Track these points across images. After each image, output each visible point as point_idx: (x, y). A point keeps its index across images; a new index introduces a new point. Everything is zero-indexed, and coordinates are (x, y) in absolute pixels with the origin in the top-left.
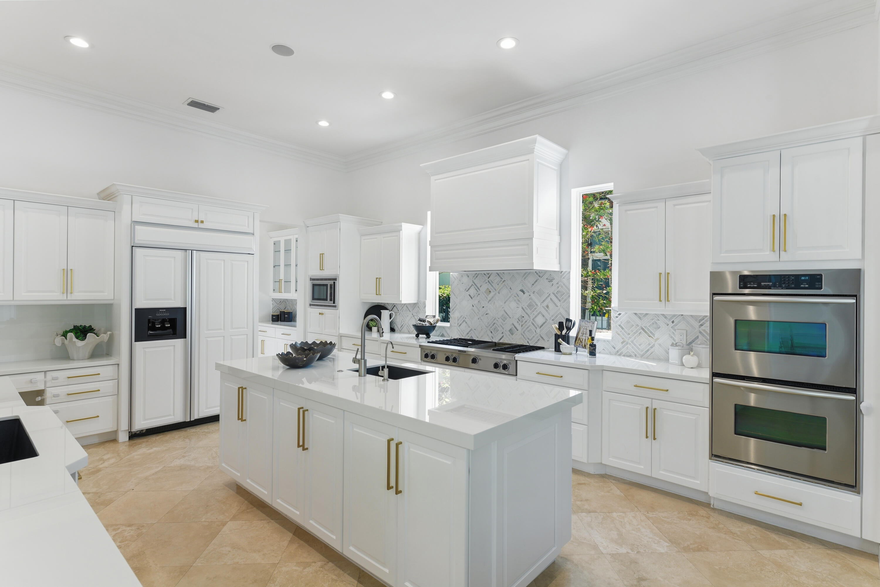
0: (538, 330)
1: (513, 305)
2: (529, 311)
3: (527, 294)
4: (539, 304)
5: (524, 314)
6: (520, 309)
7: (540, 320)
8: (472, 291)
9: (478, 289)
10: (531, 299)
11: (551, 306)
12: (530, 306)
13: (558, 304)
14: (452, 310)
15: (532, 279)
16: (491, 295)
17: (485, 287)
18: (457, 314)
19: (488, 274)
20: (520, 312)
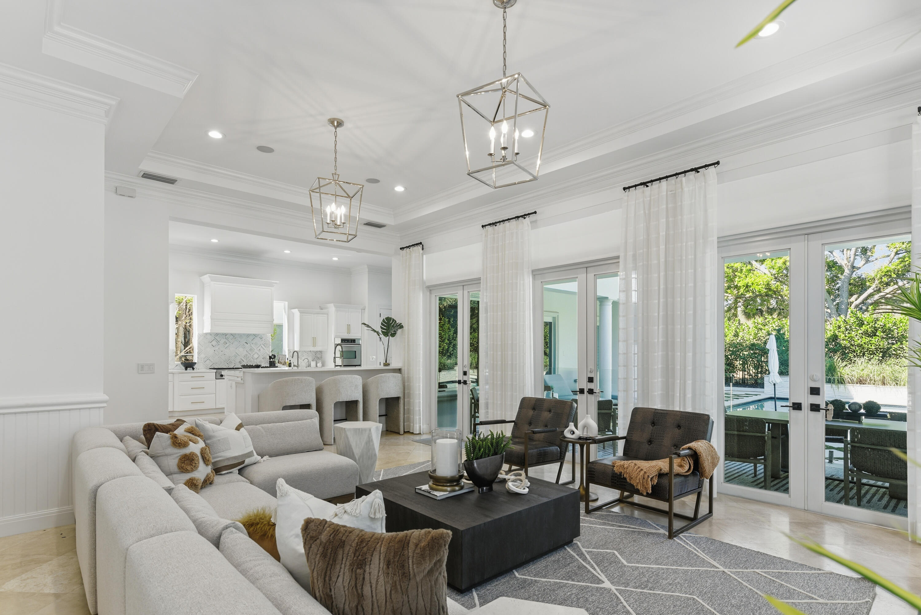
0: (255, 360)
1: (241, 349)
2: (250, 352)
3: (249, 344)
4: (255, 349)
5: (247, 354)
6: (245, 351)
7: (256, 356)
8: (214, 343)
9: (218, 342)
10: (251, 346)
11: (262, 349)
12: (251, 350)
13: (265, 348)
14: (199, 353)
15: (252, 338)
16: (227, 345)
17: (223, 341)
18: (203, 356)
19: (226, 335)
20: (245, 353)
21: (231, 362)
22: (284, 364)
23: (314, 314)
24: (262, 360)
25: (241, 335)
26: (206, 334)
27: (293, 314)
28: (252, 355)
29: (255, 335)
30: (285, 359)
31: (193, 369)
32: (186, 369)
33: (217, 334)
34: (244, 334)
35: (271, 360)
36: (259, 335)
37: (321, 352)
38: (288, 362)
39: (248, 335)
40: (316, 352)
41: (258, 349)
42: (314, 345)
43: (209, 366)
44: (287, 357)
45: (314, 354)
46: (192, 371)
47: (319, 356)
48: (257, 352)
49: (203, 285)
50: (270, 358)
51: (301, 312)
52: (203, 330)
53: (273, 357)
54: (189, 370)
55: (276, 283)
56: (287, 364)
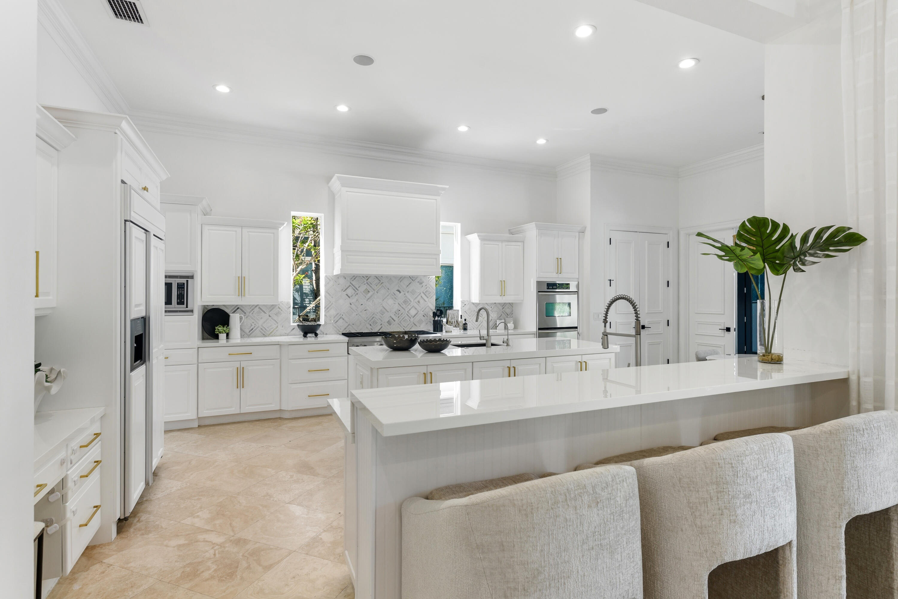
1: (390, 301)
2: (404, 306)
3: (402, 293)
4: (412, 300)
5: (400, 308)
6: (397, 304)
7: (413, 312)
8: (350, 291)
9: (355, 289)
10: (406, 297)
11: (422, 301)
12: (405, 302)
13: (426, 298)
14: (327, 309)
15: (406, 282)
16: (369, 295)
17: (363, 288)
18: (333, 312)
19: (367, 277)
20: (396, 307)
21: (375, 322)
22: (457, 325)
23: (502, 241)
24: (423, 318)
25: (390, 278)
26: (338, 276)
27: (469, 242)
28: (407, 310)
29: (412, 278)
30: (457, 317)
31: (316, 335)
32: (305, 336)
33: (354, 277)
34: (395, 277)
35: (437, 318)
36: (417, 277)
37: (511, 304)
38: (461, 321)
39: (401, 278)
40: (504, 305)
41: (416, 300)
42: (503, 294)
43: (343, 329)
44: (460, 314)
45: (501, 308)
46: (313, 339)
47: (508, 311)
48: (416, 305)
49: (332, 196)
50: (435, 315)
51: (483, 239)
52: (333, 270)
53: (438, 313)
54: (311, 337)
55: (444, 189)
56: (461, 325)
